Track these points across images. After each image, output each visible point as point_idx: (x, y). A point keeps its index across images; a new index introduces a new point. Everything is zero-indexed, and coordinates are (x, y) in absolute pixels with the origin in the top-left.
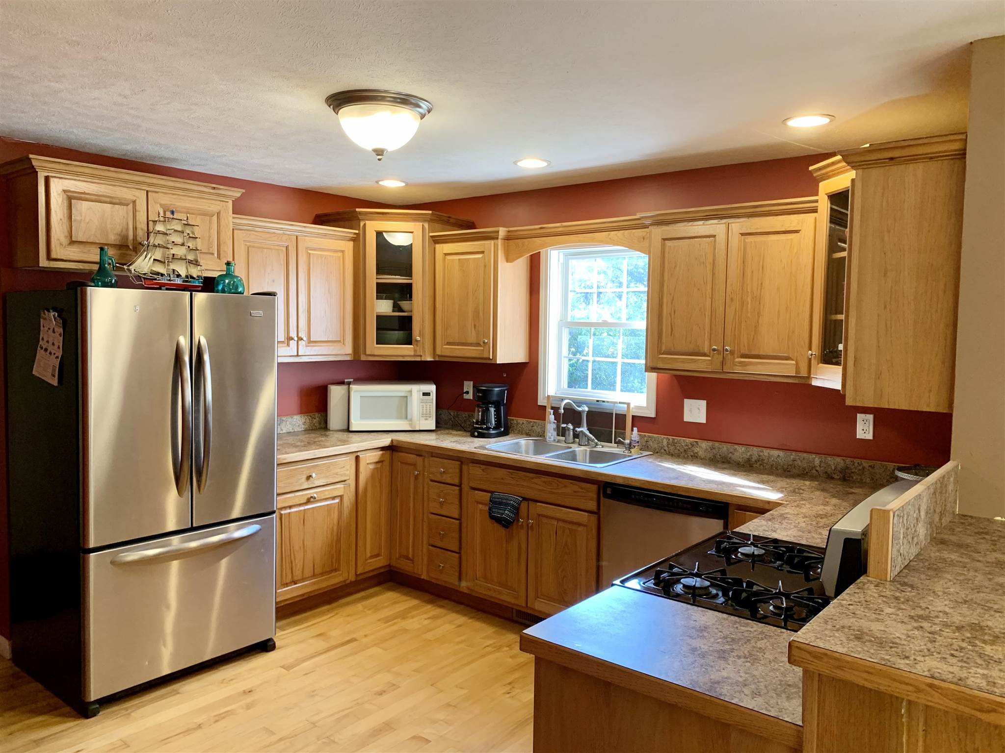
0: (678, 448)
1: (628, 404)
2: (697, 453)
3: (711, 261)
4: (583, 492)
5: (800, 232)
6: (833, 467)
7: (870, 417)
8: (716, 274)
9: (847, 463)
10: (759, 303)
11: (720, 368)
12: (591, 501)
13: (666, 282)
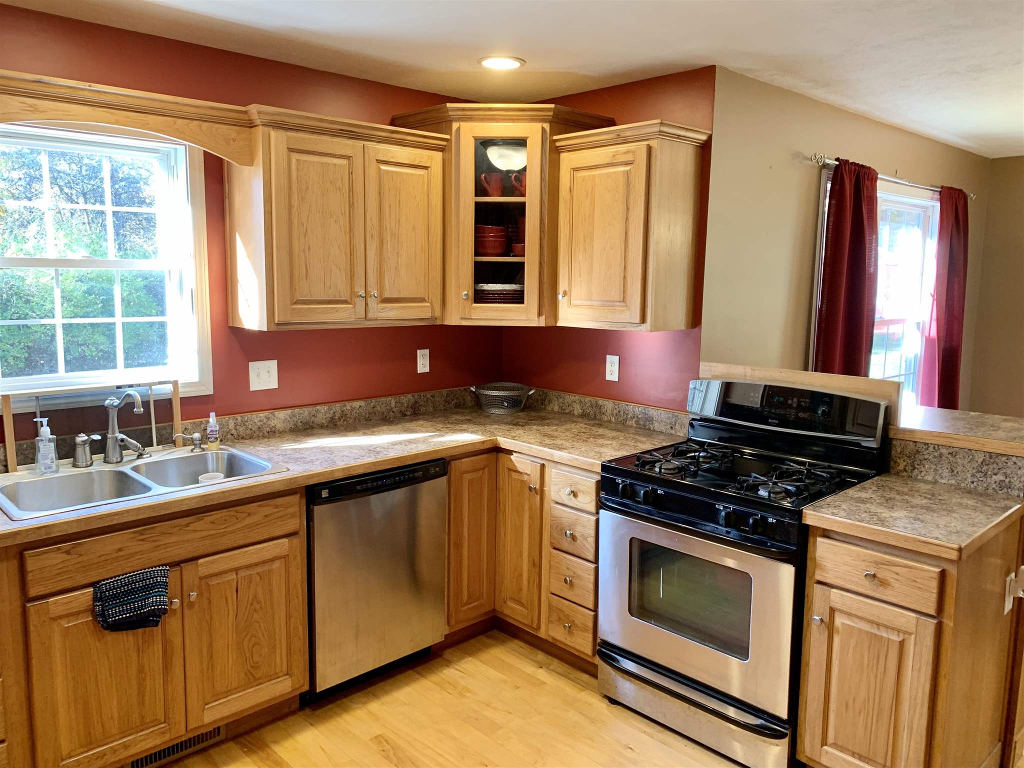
0: (250, 427)
1: (175, 384)
2: (274, 427)
3: (347, 188)
4: (280, 511)
5: (429, 169)
6: (406, 405)
7: (427, 351)
8: (355, 204)
9: (416, 398)
10: (398, 242)
11: (364, 316)
12: (292, 520)
13: (295, 208)
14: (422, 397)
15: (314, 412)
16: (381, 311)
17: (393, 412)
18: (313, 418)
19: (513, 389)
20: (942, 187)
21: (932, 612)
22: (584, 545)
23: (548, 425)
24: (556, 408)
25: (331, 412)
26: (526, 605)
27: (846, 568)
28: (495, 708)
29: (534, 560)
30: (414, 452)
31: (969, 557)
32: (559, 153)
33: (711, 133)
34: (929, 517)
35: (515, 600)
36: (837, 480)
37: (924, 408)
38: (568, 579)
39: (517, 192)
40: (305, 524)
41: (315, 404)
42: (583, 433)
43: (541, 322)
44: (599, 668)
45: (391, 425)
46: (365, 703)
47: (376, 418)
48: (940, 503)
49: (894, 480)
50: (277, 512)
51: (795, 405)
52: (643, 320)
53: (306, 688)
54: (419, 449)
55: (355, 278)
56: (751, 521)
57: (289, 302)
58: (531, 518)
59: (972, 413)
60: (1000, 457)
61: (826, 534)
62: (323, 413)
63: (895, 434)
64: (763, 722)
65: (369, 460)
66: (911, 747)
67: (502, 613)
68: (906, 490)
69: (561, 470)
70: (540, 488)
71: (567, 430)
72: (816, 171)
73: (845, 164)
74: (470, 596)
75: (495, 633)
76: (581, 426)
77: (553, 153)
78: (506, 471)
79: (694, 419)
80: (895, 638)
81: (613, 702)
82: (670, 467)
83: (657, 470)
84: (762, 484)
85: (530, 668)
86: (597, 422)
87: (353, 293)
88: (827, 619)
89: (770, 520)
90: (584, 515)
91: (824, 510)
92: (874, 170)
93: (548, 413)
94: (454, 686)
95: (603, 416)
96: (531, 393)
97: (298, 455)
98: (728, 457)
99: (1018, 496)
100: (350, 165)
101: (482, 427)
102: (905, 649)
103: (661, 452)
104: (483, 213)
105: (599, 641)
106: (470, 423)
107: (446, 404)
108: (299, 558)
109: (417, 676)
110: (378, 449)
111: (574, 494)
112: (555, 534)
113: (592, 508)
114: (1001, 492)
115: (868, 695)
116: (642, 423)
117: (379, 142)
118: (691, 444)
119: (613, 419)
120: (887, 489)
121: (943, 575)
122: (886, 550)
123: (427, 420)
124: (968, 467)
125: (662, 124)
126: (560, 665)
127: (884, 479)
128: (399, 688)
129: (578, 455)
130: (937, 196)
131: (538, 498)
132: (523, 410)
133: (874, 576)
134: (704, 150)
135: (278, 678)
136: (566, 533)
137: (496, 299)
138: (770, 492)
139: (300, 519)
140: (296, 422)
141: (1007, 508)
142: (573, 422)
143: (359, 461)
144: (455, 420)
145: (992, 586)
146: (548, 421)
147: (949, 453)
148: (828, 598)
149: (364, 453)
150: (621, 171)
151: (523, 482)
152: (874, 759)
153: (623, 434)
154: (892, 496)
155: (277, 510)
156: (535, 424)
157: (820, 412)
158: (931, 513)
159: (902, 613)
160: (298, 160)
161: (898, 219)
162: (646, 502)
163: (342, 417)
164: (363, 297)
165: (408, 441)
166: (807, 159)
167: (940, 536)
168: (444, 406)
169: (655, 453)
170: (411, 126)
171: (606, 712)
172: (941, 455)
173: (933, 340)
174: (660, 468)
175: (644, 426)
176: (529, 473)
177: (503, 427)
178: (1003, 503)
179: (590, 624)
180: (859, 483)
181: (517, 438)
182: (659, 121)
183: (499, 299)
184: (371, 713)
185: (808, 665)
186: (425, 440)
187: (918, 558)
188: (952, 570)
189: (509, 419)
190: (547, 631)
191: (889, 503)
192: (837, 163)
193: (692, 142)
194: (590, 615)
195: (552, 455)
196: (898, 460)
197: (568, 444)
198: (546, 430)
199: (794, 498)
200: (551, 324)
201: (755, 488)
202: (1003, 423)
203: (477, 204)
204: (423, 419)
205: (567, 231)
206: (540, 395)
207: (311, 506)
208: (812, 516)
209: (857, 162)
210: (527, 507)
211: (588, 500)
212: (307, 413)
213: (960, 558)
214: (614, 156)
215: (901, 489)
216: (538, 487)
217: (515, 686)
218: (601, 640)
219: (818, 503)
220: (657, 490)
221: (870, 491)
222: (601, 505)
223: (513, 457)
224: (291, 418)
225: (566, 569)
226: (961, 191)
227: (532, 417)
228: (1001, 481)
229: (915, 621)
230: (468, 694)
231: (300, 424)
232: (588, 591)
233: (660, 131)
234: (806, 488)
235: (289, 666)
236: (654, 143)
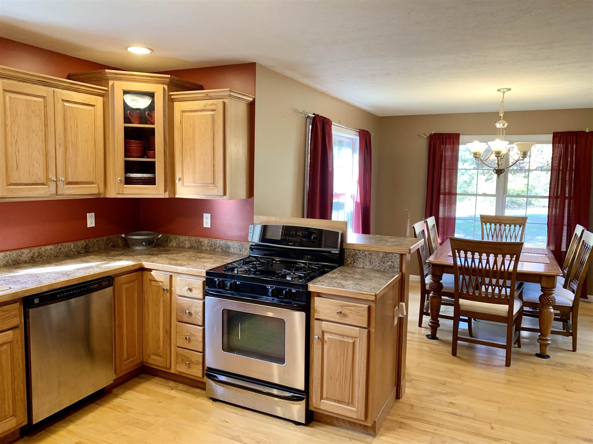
3: (43, 115)
4: (6, 314)
5: (95, 106)
6: (80, 247)
7: (93, 214)
8: (49, 125)
9: (87, 242)
10: (77, 148)
11: (55, 193)
12: (15, 319)
13: (9, 126)
14: (91, 242)
15: (20, 254)
16: (66, 189)
17: (73, 251)
18: (19, 257)
19: (147, 235)
20: (360, 130)
21: (366, 326)
22: (197, 318)
23: (171, 254)
24: (175, 245)
25: (32, 253)
26: (162, 356)
27: (329, 310)
28: (148, 415)
29: (166, 330)
30: (92, 273)
31: (379, 299)
32: (173, 102)
33: (254, 97)
34: (362, 283)
35: (156, 354)
36: (322, 270)
37: (356, 234)
38: (187, 337)
39: (149, 122)
40: (23, 321)
41: (20, 249)
42: (193, 256)
43: (167, 196)
44: (207, 383)
45: (72, 259)
46: (65, 426)
47: (62, 255)
48: (366, 276)
49: (346, 268)
50: (4, 315)
51: (301, 235)
52: (225, 194)
53: (26, 423)
54: (95, 271)
55: (49, 170)
56: (284, 292)
57: (5, 185)
58: (164, 306)
59: (377, 236)
60: (389, 254)
61: (319, 295)
62: (26, 254)
63: (346, 246)
64: (292, 394)
65: (64, 279)
66: (360, 391)
67: (147, 363)
68: (352, 272)
69: (182, 277)
70: (170, 289)
71: (183, 256)
72: (304, 120)
73: (317, 117)
74: (128, 355)
75: (143, 375)
76: (191, 253)
77: (170, 102)
78: (148, 281)
79: (252, 245)
80: (351, 341)
81: (215, 400)
82: (242, 270)
83: (236, 272)
84: (287, 274)
85: (166, 391)
86: (199, 251)
87: (48, 179)
88: (321, 337)
89: (293, 291)
90: (196, 301)
91: (317, 283)
92: (330, 120)
93: (170, 247)
94: (122, 408)
95: (202, 247)
96: (159, 236)
97: (14, 280)
98: (270, 263)
99: (397, 271)
100: (45, 102)
101: (132, 257)
102: (355, 346)
103: (237, 263)
104: (129, 134)
105: (206, 368)
106: (124, 256)
107: (106, 246)
108: (20, 342)
109: (97, 406)
110: (68, 273)
111: (190, 290)
112: (179, 313)
113: (201, 296)
114: (390, 270)
115: (340, 371)
116: (224, 249)
117: (63, 89)
118: (252, 258)
119: (208, 249)
120: (344, 272)
121: (369, 308)
122: (345, 299)
123: (95, 255)
124: (377, 260)
125: (230, 91)
126: (184, 387)
127: (342, 268)
128: (87, 414)
129: (192, 268)
130: (358, 134)
131: (168, 294)
132: (154, 247)
133: (341, 312)
134: (251, 106)
135: (6, 419)
136: (186, 312)
137: (139, 182)
138: (292, 278)
139: (20, 318)
140: (8, 260)
141: (393, 277)
142: (186, 251)
143: (57, 280)
144: (114, 254)
145: (389, 314)
146: (171, 252)
147: (369, 254)
148: (321, 327)
149: (59, 275)
150: (210, 114)
151: (159, 286)
152: (344, 401)
153: (215, 256)
154: (346, 275)
155: (4, 313)
156: (164, 254)
157: (312, 238)
158: (363, 281)
159: (353, 328)
160: (10, 97)
161: (341, 144)
162: (231, 289)
163: (39, 256)
164: (55, 181)
165: (87, 268)
166: (300, 113)
167: (367, 290)
168: (105, 246)
169: (234, 264)
170: (81, 81)
171: (212, 406)
172: (365, 255)
173: (358, 203)
174: (238, 271)
175: (226, 251)
176: (162, 281)
177: (145, 256)
178: (391, 275)
179: (201, 360)
180: (331, 270)
181: (154, 262)
182: (229, 89)
183: (140, 182)
184: (70, 431)
185: (313, 361)
186: (97, 266)
187: (359, 301)
188: (373, 305)
189: (147, 252)
190: (175, 369)
191: (345, 278)
192: (314, 116)
193: (245, 101)
194: (200, 355)
195: (177, 269)
196: (348, 259)
197: (184, 263)
198: (171, 256)
199: (303, 280)
200: (172, 196)
201: (284, 276)
202: (390, 239)
203: (125, 128)
204: (93, 255)
205: (180, 145)
206: (164, 238)
207: (27, 310)
208: (312, 287)
209: (323, 116)
210: (162, 299)
211: (198, 293)
212: (15, 254)
213: (376, 299)
214: (205, 106)
215: (350, 272)
216: (168, 288)
217: (159, 402)
218: (207, 367)
219: (314, 281)
220: (236, 282)
221: (336, 274)
222: (206, 294)
223: (153, 273)
224: (4, 258)
225: (186, 332)
226: (367, 131)
227: (161, 250)
228: (390, 265)
229: (358, 332)
230: (131, 411)
231: (11, 261)
232: (199, 342)
233: (230, 95)
234: (309, 274)
235: (14, 410)
236: (226, 101)
